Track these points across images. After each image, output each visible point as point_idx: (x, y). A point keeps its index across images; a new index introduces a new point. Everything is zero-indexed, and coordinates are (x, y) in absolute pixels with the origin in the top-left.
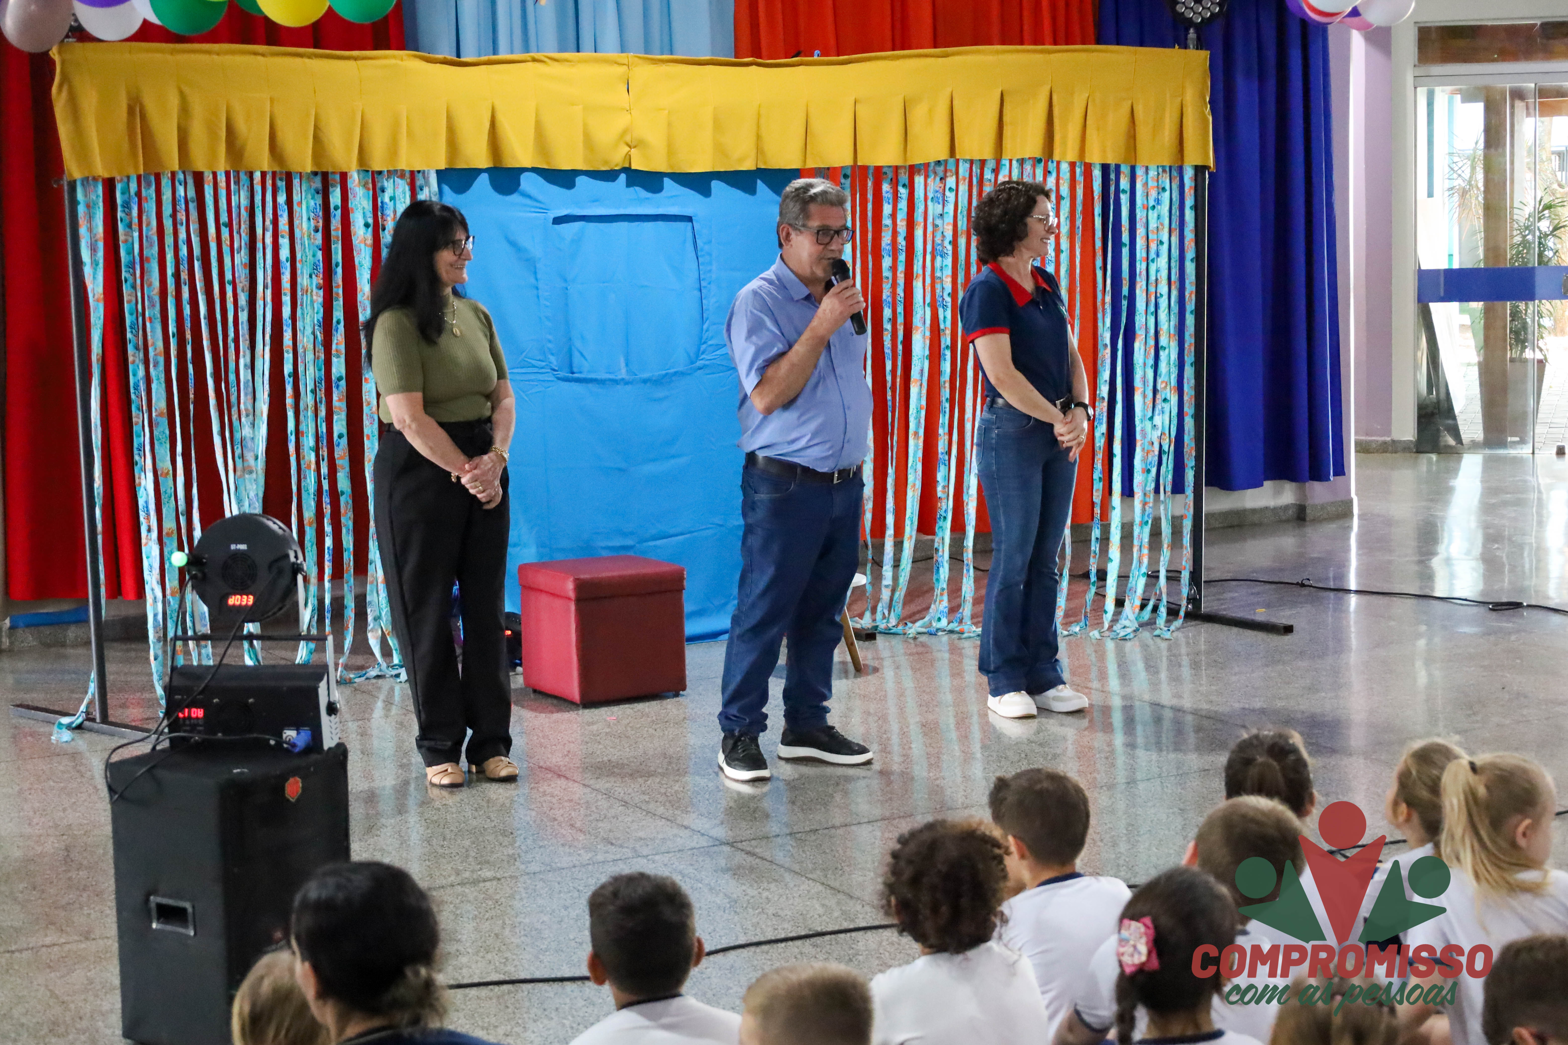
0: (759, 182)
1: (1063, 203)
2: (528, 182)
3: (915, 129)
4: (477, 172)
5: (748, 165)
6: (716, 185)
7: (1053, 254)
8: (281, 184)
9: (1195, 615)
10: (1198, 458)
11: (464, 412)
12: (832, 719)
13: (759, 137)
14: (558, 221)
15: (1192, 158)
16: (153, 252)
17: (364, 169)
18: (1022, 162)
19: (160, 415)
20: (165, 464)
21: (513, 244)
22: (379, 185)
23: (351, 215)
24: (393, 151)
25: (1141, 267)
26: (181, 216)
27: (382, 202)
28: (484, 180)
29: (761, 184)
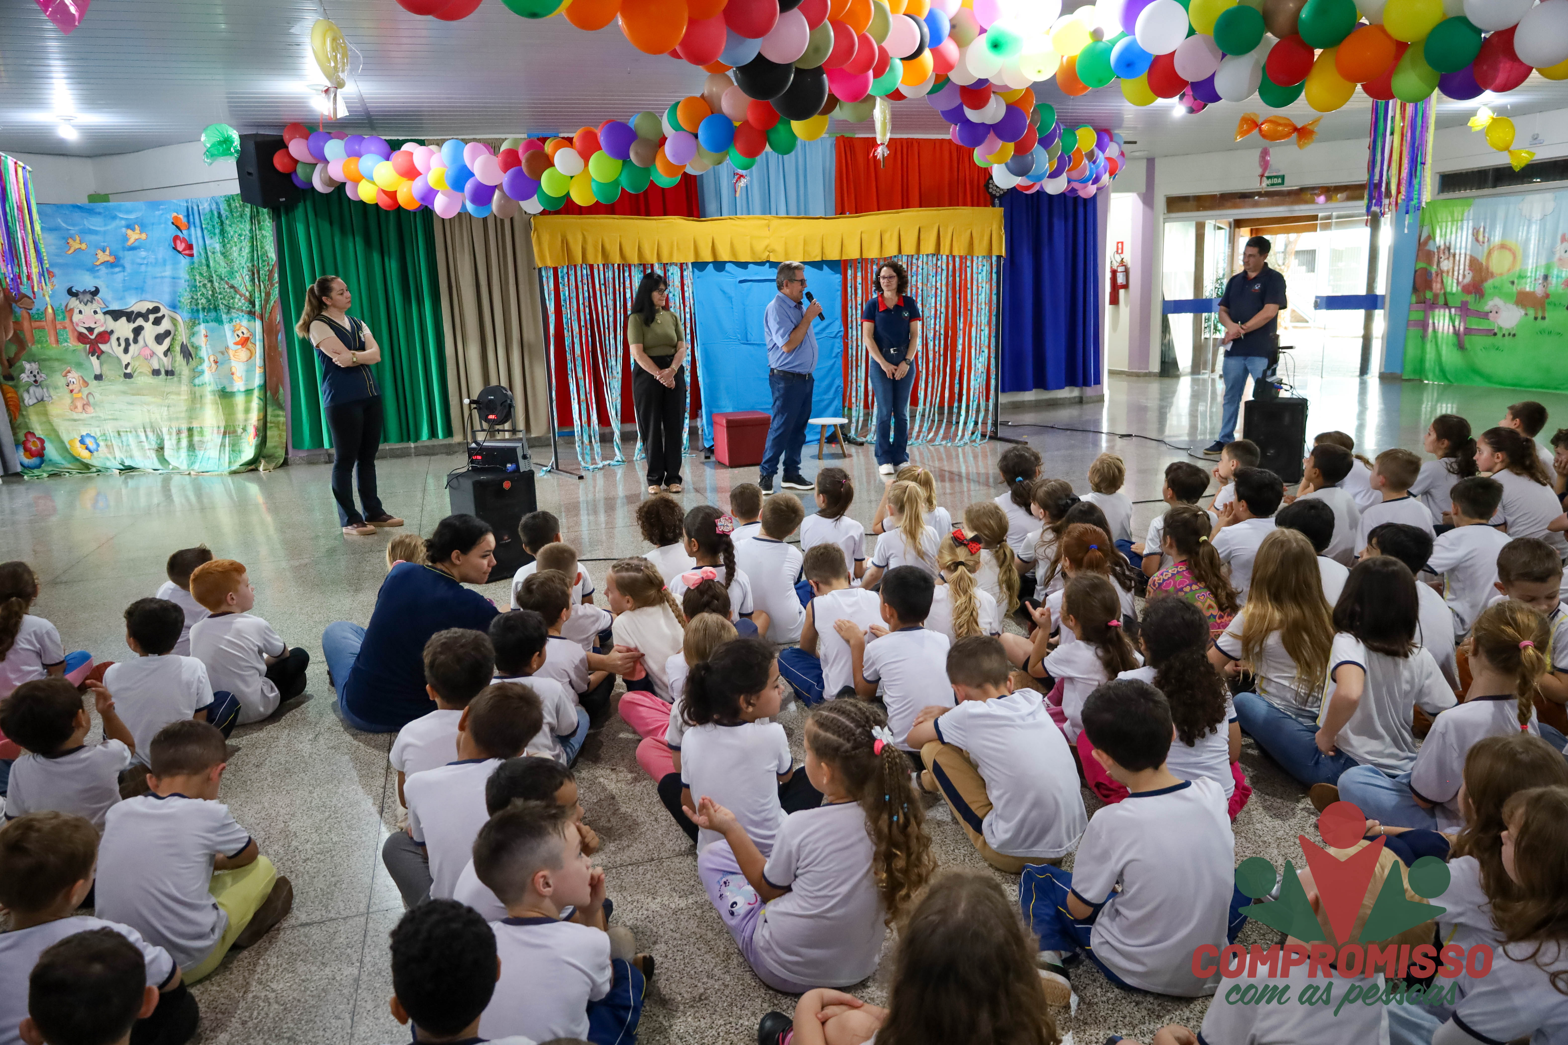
2: (728, 267)
3: (885, 242)
4: (708, 263)
5: (818, 259)
8: (627, 269)
9: (994, 437)
10: (997, 375)
11: (659, 352)
12: (801, 472)
13: (822, 248)
14: (741, 282)
15: (995, 253)
16: (574, 295)
17: (660, 263)
18: (928, 255)
20: (580, 374)
21: (724, 292)
24: (671, 255)
25: (975, 297)
26: (585, 281)
28: (711, 266)
29: (825, 267)
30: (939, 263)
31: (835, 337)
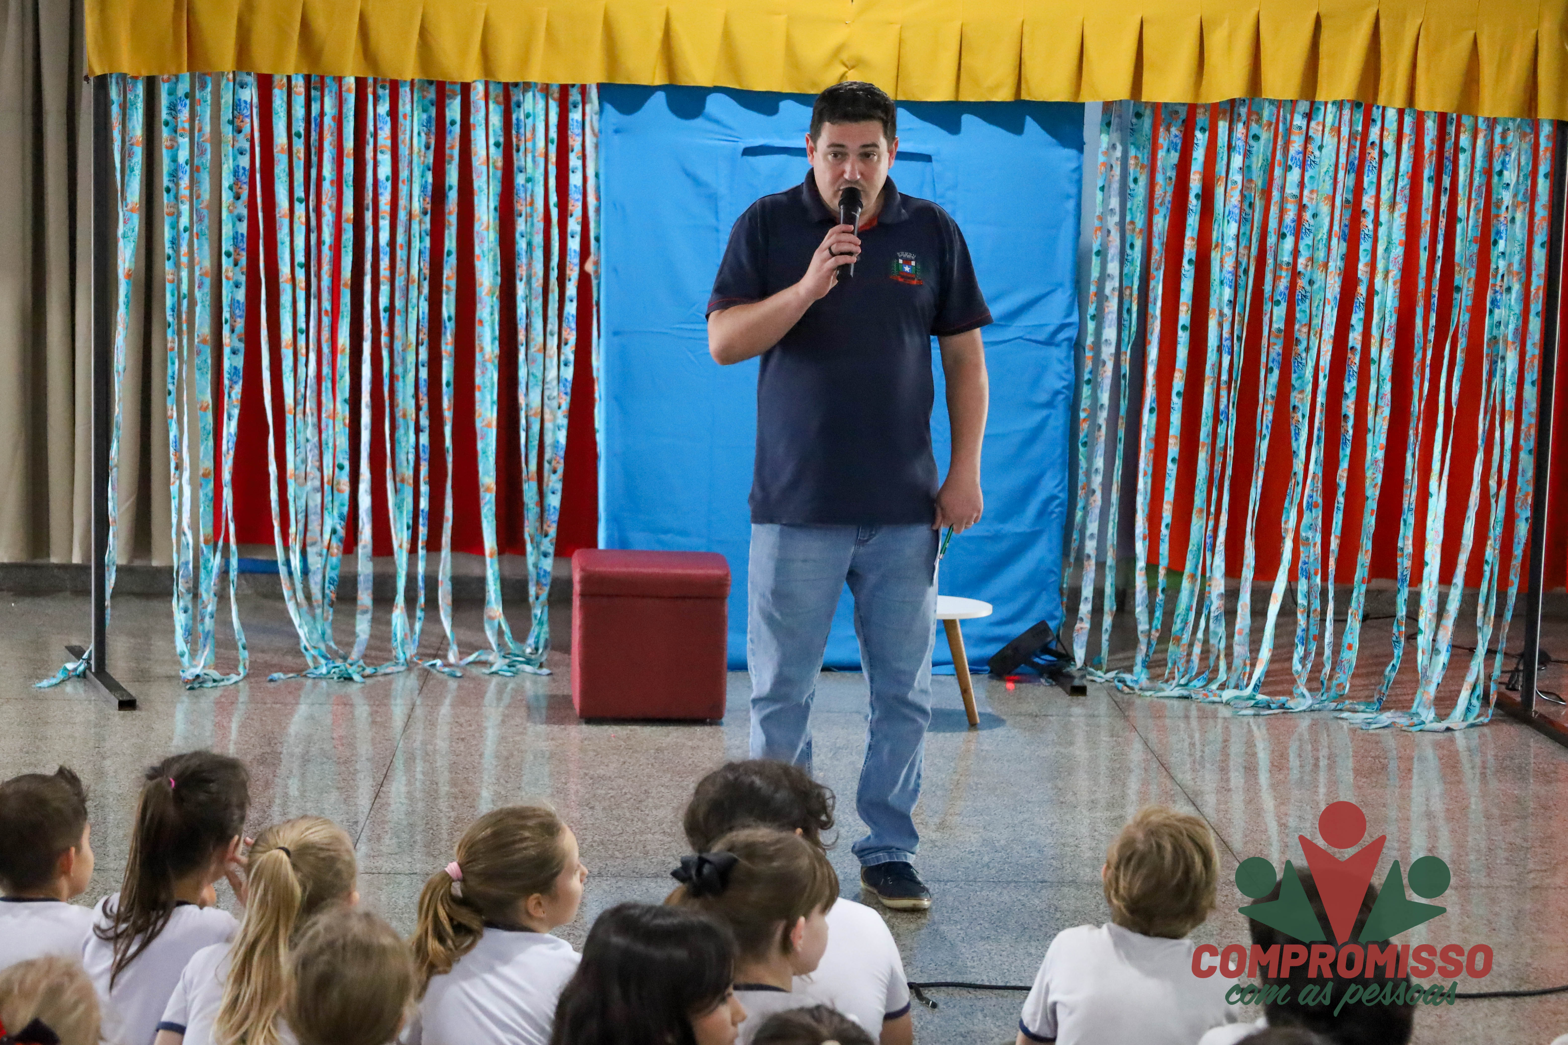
0: (1028, 119)
1: (1386, 161)
2: (715, 104)
4: (650, 89)
5: (1004, 95)
6: (967, 120)
7: (1371, 227)
8: (383, 93)
14: (749, 151)
16: (206, 160)
17: (492, 79)
18: (1340, 105)
19: (204, 342)
21: (691, 177)
22: (514, 99)
23: (473, 133)
24: (527, 57)
27: (517, 119)
28: (659, 99)
29: (1029, 122)
30: (1374, 133)
31: (1050, 342)
